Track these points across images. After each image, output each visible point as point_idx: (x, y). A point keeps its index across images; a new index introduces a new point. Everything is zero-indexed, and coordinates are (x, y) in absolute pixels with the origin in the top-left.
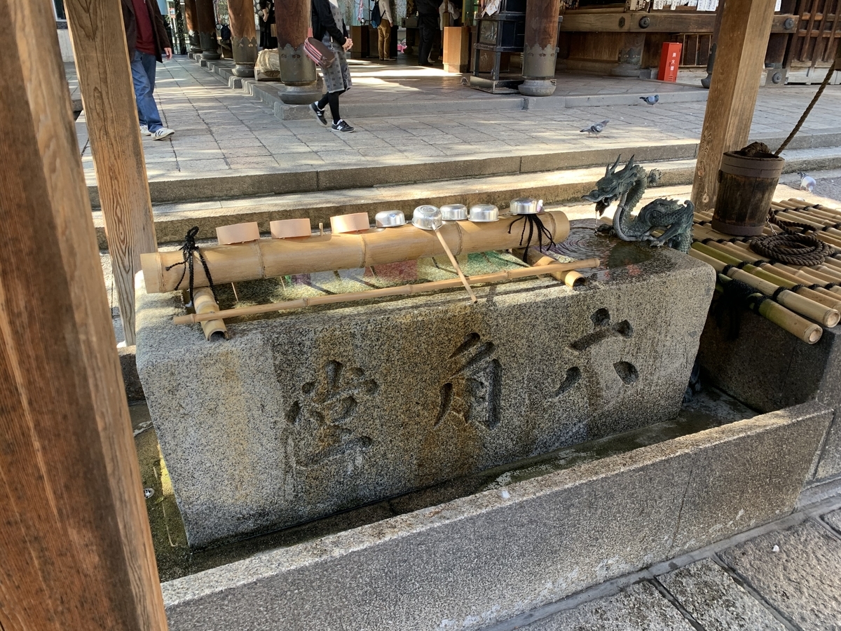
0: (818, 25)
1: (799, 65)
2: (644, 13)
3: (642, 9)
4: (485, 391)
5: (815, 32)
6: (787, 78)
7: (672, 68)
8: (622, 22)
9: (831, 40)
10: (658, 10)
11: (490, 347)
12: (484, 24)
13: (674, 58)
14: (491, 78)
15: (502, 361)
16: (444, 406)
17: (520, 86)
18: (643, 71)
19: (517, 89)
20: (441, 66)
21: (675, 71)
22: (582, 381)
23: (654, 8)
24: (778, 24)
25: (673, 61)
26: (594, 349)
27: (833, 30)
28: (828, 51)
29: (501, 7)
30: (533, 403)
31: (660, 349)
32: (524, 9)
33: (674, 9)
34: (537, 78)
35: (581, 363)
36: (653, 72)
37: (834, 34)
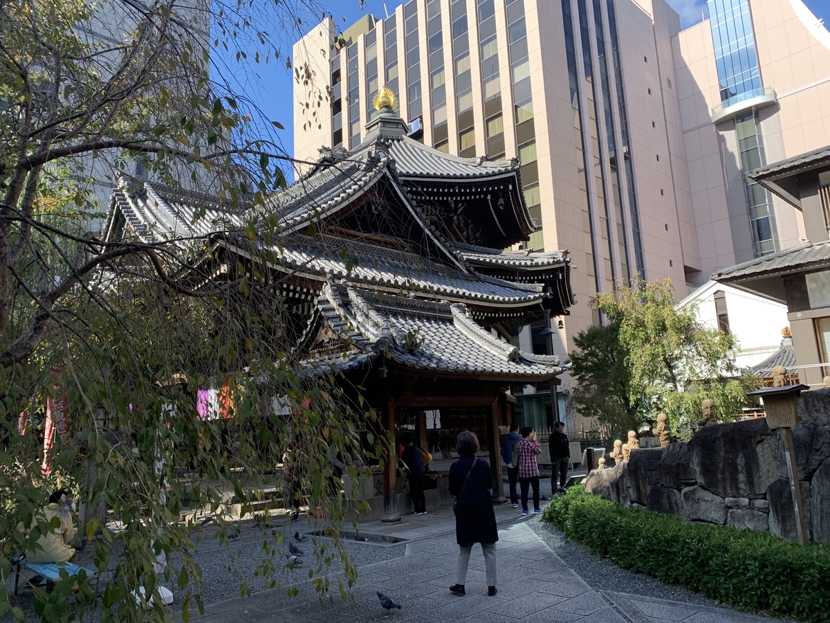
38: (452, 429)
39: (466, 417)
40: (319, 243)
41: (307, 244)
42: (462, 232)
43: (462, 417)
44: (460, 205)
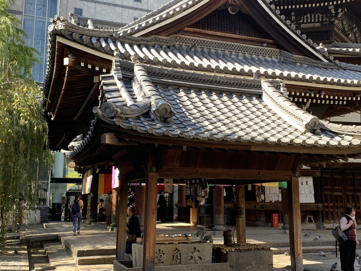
0: (332, 207)
1: (329, 222)
2: (262, 203)
3: (261, 202)
4: (179, 258)
5: (331, 210)
6: (325, 227)
7: (276, 223)
8: (255, 206)
9: (339, 213)
10: (267, 203)
11: (179, 251)
12: (201, 208)
13: (276, 219)
14: (203, 225)
15: (181, 253)
16: (173, 259)
17: (213, 228)
18: (266, 224)
19: (212, 228)
20: (190, 223)
21: (277, 224)
22: (193, 259)
23: (266, 202)
24: (315, 207)
25: (276, 220)
26: (194, 253)
27: (339, 209)
28: (339, 217)
29: (205, 203)
30: (186, 261)
31: (205, 255)
32: (212, 203)
33: (274, 202)
34: (218, 225)
35: (193, 255)
36: (270, 224)
37: (340, 210)
38: (326, 204)
39: (341, 194)
40: (178, 43)
41: (163, 44)
42: (347, 35)
43: (336, 194)
44: (340, 10)
